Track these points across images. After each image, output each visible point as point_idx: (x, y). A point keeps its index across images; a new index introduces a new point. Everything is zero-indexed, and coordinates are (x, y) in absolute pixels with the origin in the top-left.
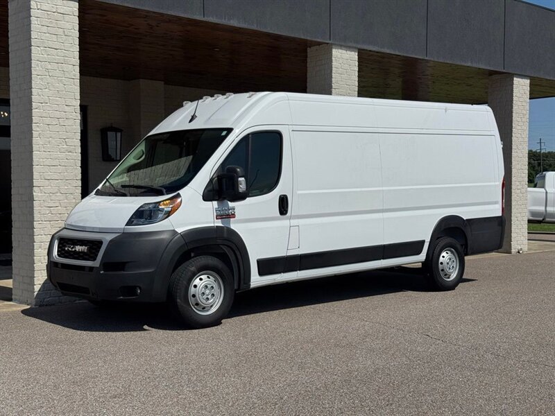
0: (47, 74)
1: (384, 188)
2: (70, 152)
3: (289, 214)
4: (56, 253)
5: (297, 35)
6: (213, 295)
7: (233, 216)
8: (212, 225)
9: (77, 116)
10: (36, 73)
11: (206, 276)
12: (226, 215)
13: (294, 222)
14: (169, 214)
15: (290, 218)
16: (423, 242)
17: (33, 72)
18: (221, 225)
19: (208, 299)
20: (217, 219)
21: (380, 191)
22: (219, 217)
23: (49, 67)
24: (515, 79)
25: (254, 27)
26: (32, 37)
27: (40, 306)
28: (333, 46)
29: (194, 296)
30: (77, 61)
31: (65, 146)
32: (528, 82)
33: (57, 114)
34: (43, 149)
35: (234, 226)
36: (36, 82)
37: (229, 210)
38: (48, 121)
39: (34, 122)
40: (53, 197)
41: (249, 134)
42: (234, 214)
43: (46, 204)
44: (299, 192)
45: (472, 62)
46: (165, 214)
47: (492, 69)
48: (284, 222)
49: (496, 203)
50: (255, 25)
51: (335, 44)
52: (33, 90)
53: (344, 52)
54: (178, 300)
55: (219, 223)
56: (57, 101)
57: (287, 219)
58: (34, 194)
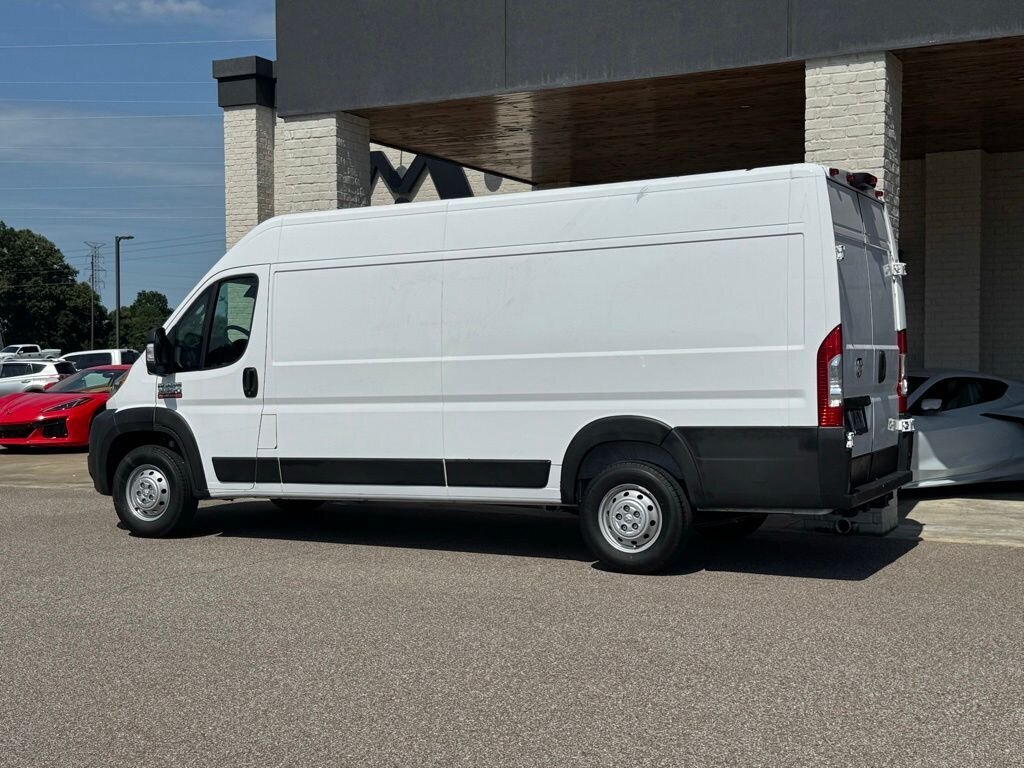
1: (445, 359)
3: (260, 396)
5: (699, 68)
6: (152, 496)
7: (180, 395)
8: (153, 405)
12: (170, 393)
13: (269, 409)
15: (263, 402)
18: (164, 406)
19: (145, 500)
20: (159, 398)
22: (162, 395)
35: (182, 410)
37: (175, 386)
41: (215, 283)
42: (180, 393)
44: (274, 364)
48: (252, 408)
50: (605, 74)
51: (809, 60)
55: (162, 404)
57: (258, 403)
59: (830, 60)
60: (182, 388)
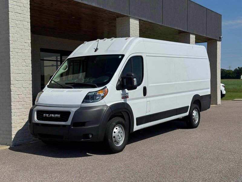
0: (16, 26)
2: (27, 66)
3: (146, 96)
4: (36, 119)
6: (121, 136)
8: (120, 102)
9: (30, 48)
10: (11, 26)
11: (118, 127)
12: (125, 97)
13: (148, 99)
14: (103, 97)
16: (188, 106)
17: (10, 25)
18: (123, 102)
19: (120, 138)
20: (122, 99)
21: (175, 84)
22: (123, 97)
23: (17, 23)
24: (191, 35)
25: (101, 7)
26: (9, 7)
27: (15, 146)
28: (130, 18)
29: (114, 137)
30: (29, 20)
31: (25, 63)
32: (194, 36)
33: (21, 47)
34: (15, 65)
35: (128, 102)
36: (11, 30)
37: (126, 94)
38: (17, 50)
39: (11, 51)
40: (20, 90)
41: (131, 57)
42: (128, 96)
43: (17, 93)
44: (150, 85)
45: (177, 28)
46: (101, 97)
47: (184, 30)
48: (145, 100)
49: (209, 88)
52: (10, 34)
53: (134, 20)
54: (109, 140)
55: (123, 101)
56: (21, 40)
57: (146, 98)
58: (11, 88)
59: (133, 18)
60: (129, 94)
